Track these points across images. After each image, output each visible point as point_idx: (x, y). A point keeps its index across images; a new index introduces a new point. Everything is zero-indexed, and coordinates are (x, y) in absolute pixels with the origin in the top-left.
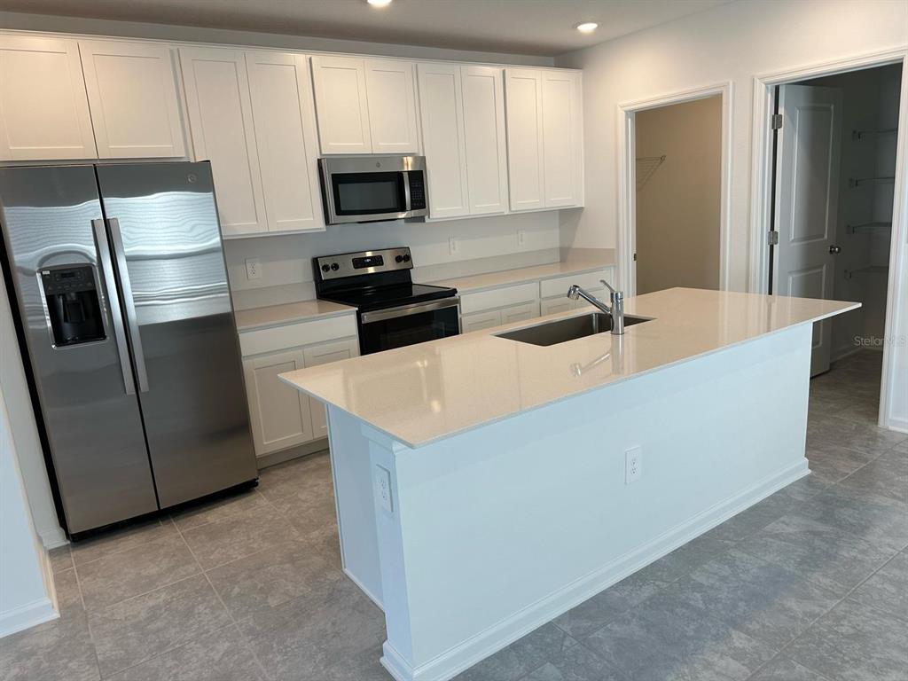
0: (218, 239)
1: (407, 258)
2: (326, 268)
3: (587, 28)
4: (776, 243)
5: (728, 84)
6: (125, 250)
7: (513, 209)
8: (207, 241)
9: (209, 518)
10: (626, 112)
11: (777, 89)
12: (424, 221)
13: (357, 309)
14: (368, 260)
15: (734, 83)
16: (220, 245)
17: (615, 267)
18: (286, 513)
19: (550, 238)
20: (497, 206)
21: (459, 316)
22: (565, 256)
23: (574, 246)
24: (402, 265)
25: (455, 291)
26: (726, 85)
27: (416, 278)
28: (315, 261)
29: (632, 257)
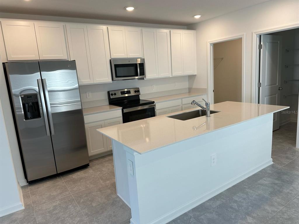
0: (78, 85)
1: (138, 91)
2: (112, 95)
3: (197, 17)
4: (261, 87)
5: (244, 34)
6: (48, 89)
7: (173, 75)
8: (74, 86)
9: (73, 176)
10: (210, 44)
11: (260, 36)
12: (144, 79)
13: (122, 108)
14: (126, 92)
15: (246, 34)
16: (78, 87)
17: (207, 94)
18: (98, 175)
19: (185, 85)
20: (168, 74)
21: (155, 110)
22: (190, 90)
23: (193, 87)
24: (137, 94)
25: (154, 102)
26: (243, 35)
27: (142, 98)
28: (109, 92)
29: (212, 91)
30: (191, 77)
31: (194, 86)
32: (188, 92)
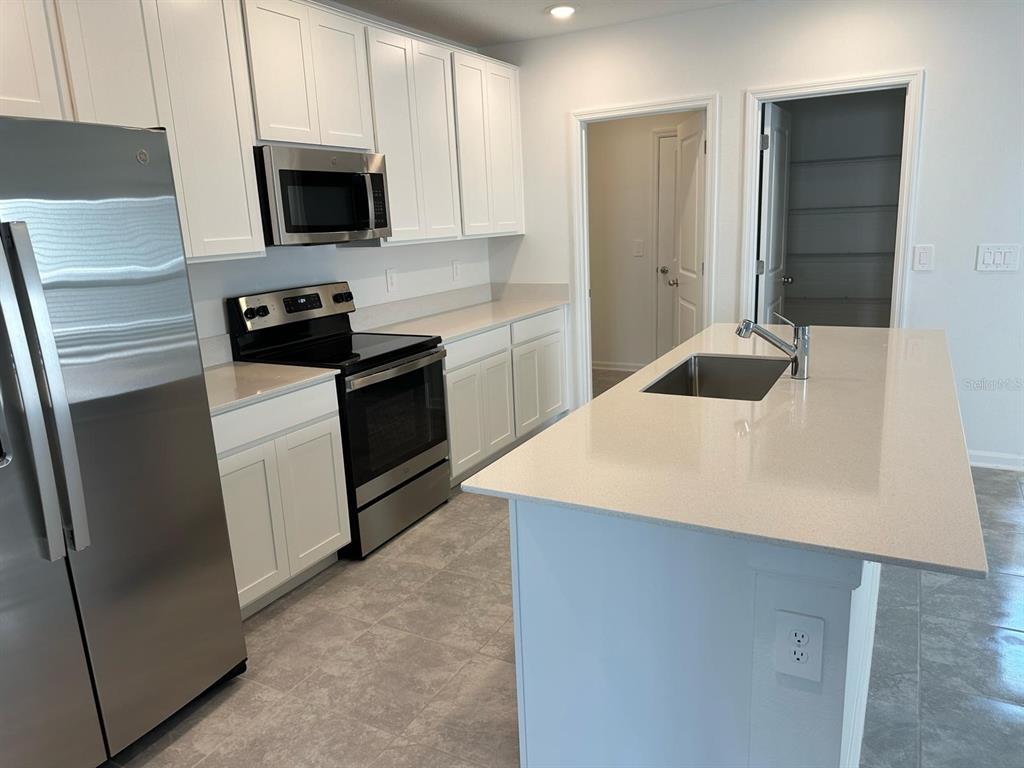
0: (182, 258)
1: (348, 297)
2: (252, 313)
3: (563, 13)
4: (762, 273)
5: (715, 95)
7: (467, 233)
10: (581, 122)
11: (764, 105)
13: (338, 371)
14: (303, 301)
15: (721, 98)
17: (568, 304)
20: (449, 229)
21: (444, 373)
22: (498, 293)
24: (340, 308)
25: (439, 340)
26: (713, 98)
27: (357, 325)
28: (231, 305)
29: (587, 292)
30: (503, 246)
31: (515, 278)
32: (490, 299)
